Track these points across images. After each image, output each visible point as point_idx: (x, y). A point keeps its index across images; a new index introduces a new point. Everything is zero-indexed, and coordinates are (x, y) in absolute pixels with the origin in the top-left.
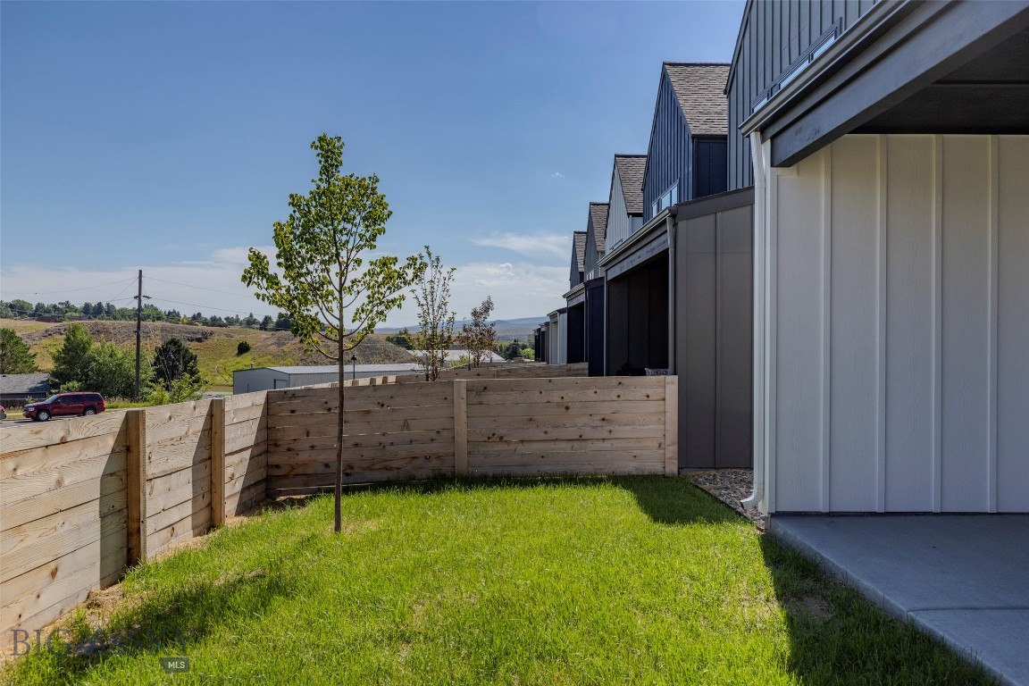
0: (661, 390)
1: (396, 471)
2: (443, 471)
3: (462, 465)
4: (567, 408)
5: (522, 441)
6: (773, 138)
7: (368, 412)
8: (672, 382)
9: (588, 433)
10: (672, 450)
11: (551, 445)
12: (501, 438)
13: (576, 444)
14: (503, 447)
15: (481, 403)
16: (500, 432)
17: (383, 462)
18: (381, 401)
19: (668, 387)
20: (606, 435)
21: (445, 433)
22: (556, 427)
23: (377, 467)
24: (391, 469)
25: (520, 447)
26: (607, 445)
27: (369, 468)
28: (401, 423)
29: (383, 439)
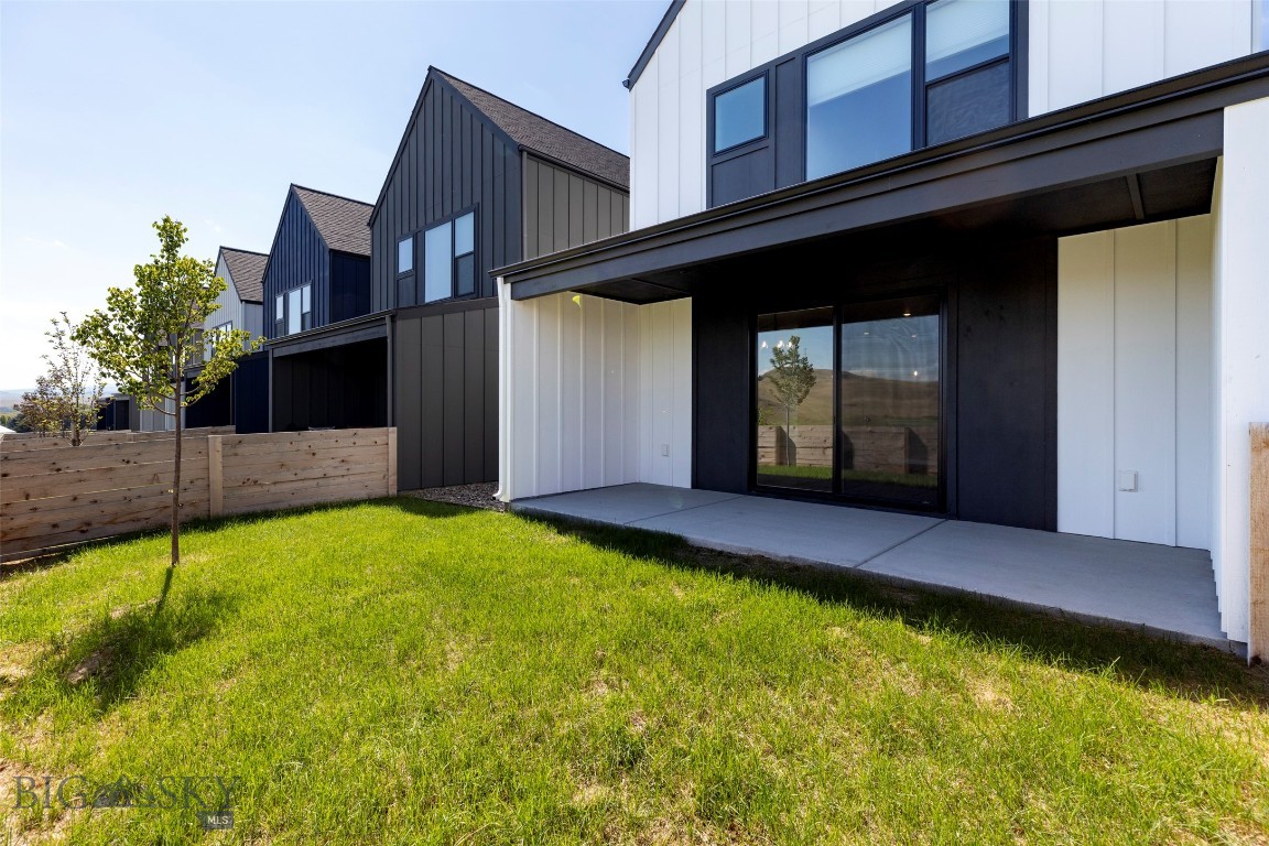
0: (385, 438)
1: (144, 522)
2: (198, 514)
3: (217, 508)
4: (314, 454)
5: (275, 483)
6: (512, 284)
7: (111, 469)
8: (392, 432)
9: (331, 472)
10: (393, 479)
11: (300, 484)
12: (256, 482)
13: (321, 482)
14: (258, 489)
15: (236, 455)
16: (253, 478)
17: (129, 514)
18: (126, 459)
19: (391, 435)
20: (345, 473)
21: (199, 483)
22: (303, 469)
23: (123, 520)
24: (138, 520)
25: (273, 489)
26: (346, 479)
27: (111, 522)
28: (150, 477)
29: (128, 494)
